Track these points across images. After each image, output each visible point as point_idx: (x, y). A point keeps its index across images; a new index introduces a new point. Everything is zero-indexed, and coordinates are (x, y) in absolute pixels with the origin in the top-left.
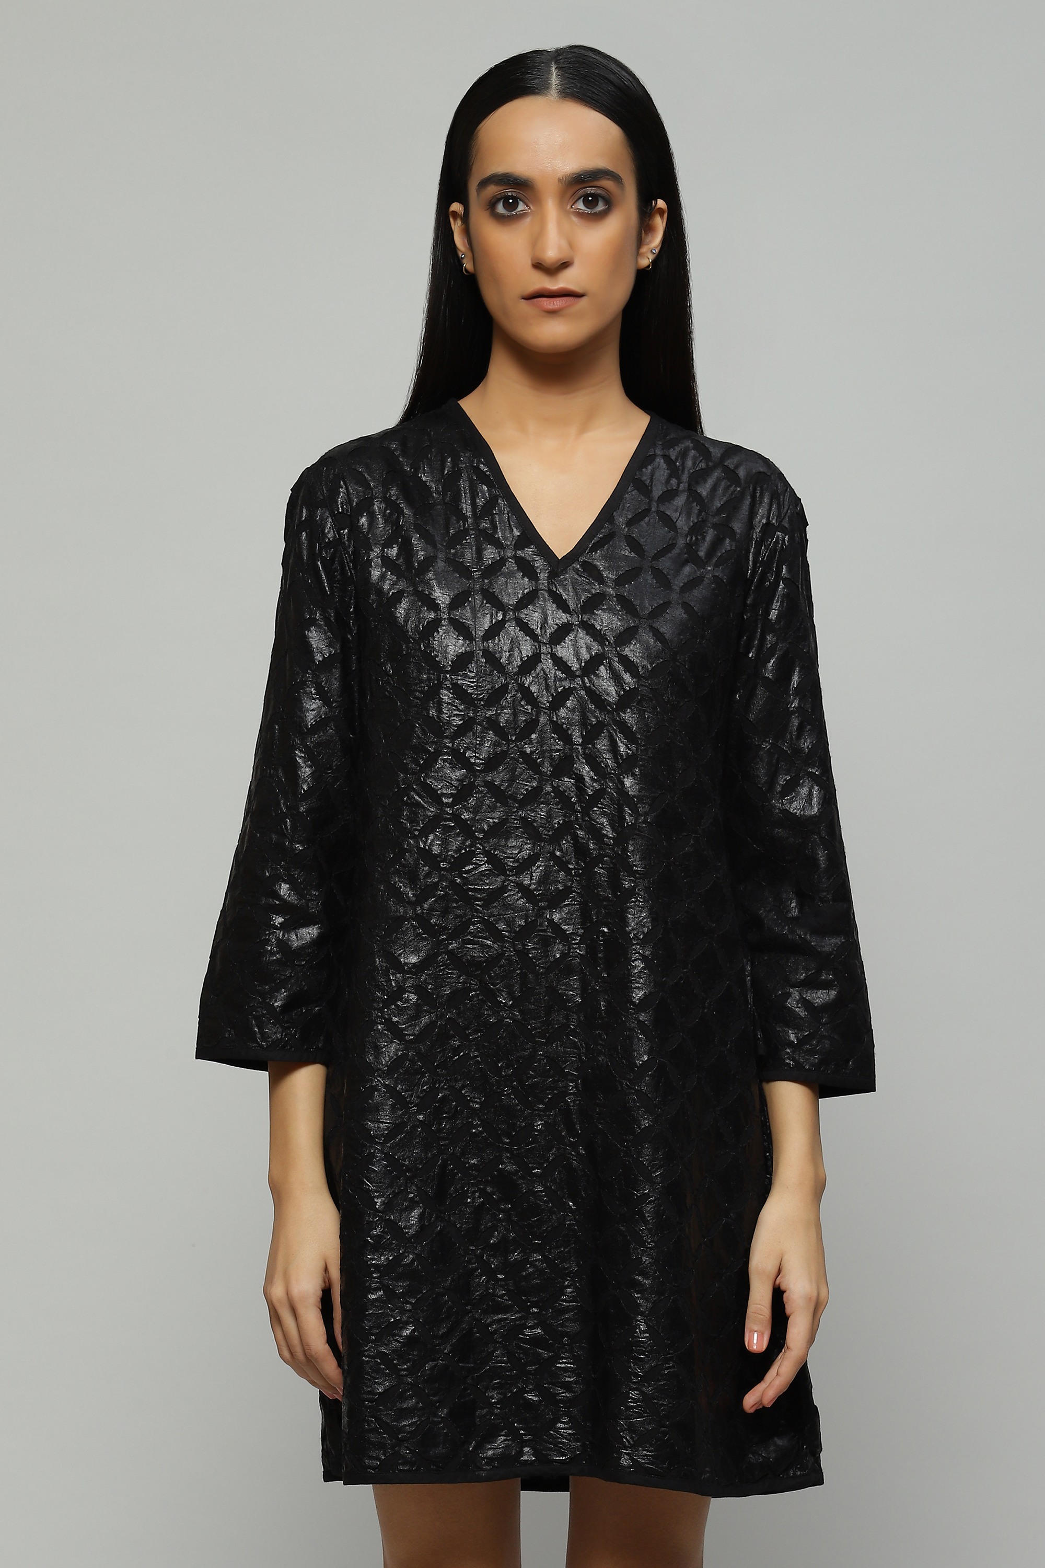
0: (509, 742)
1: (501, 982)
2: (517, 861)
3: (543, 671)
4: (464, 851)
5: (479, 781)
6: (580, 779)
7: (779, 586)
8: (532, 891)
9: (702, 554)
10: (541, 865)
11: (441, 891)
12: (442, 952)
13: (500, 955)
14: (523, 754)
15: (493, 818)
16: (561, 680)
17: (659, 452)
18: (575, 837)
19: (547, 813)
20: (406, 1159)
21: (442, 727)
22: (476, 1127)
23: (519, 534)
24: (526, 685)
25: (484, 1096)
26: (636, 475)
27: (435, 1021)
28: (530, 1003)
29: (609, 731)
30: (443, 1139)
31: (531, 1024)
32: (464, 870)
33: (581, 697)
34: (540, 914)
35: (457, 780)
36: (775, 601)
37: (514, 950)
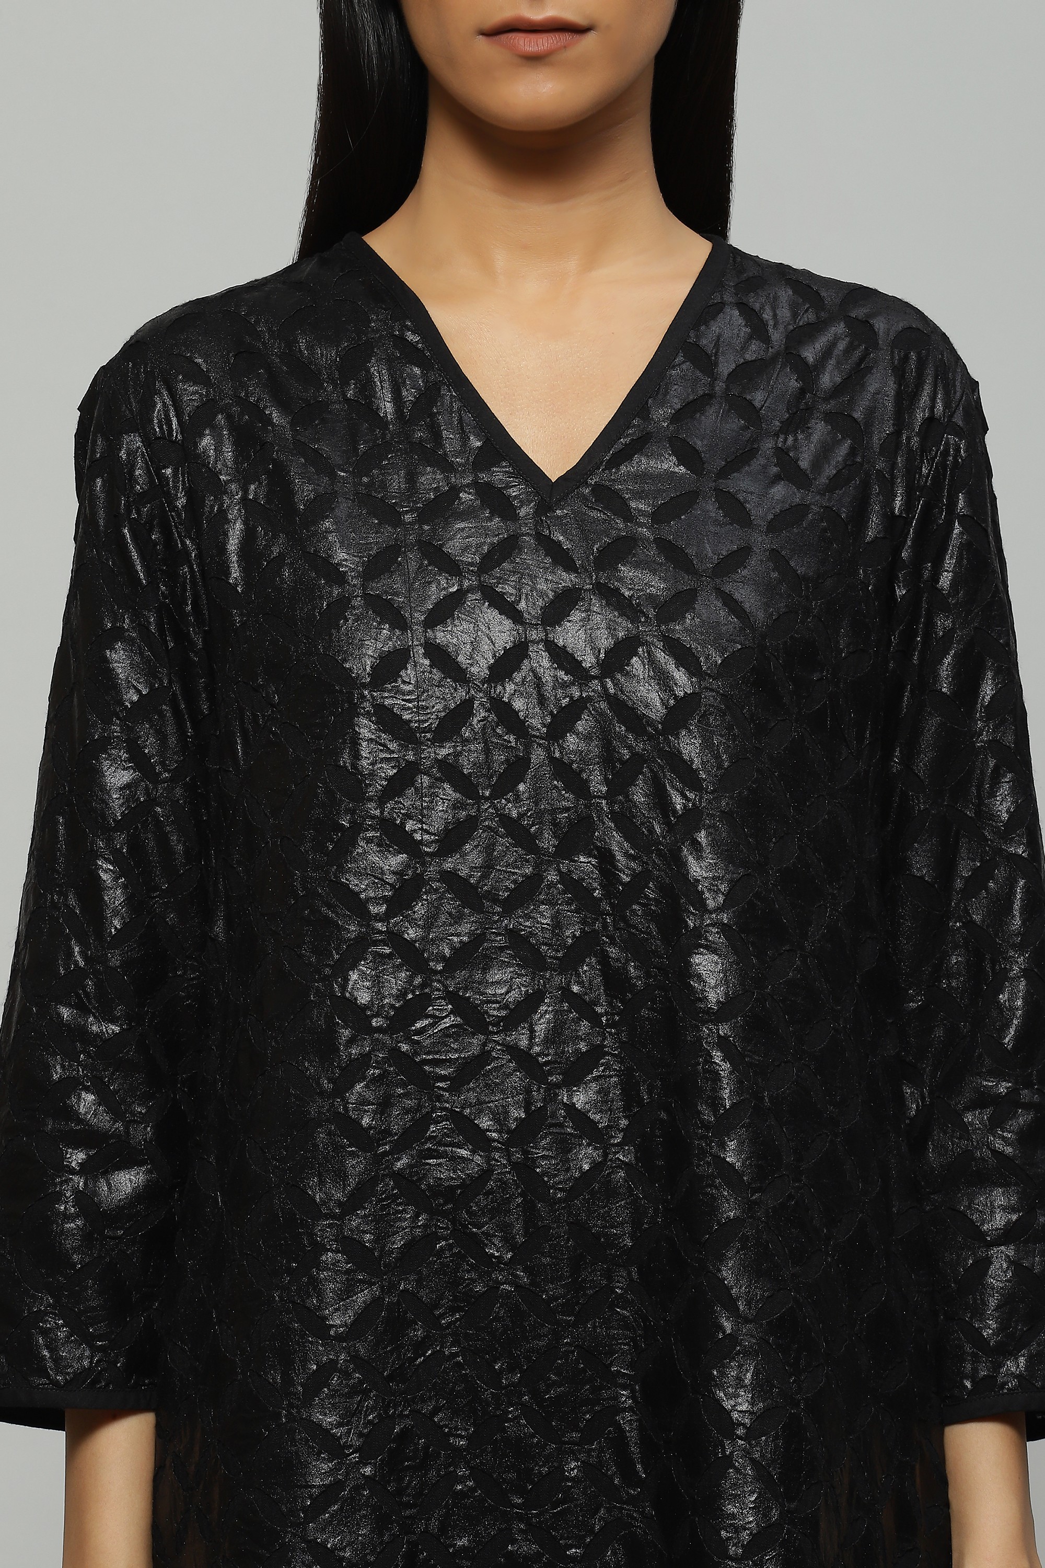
0: (479, 799)
1: (491, 1219)
2: (506, 1007)
3: (533, 672)
4: (410, 996)
5: (432, 870)
6: (605, 858)
7: (954, 529)
8: (533, 1059)
9: (804, 464)
10: (546, 1011)
11: (375, 1068)
12: (383, 1175)
13: (486, 1174)
14: (505, 819)
15: (458, 935)
16: (564, 685)
17: (728, 298)
18: (604, 959)
19: (552, 920)
20: (345, 1547)
21: (360, 782)
22: (462, 1480)
23: (479, 444)
24: (504, 699)
25: (474, 1425)
26: (689, 336)
27: (379, 1297)
28: (543, 1254)
29: (652, 771)
30: (408, 1506)
31: (547, 1292)
32: (413, 1028)
33: (602, 714)
34: (551, 1097)
35: (394, 873)
36: (947, 557)
37: (509, 1160)
